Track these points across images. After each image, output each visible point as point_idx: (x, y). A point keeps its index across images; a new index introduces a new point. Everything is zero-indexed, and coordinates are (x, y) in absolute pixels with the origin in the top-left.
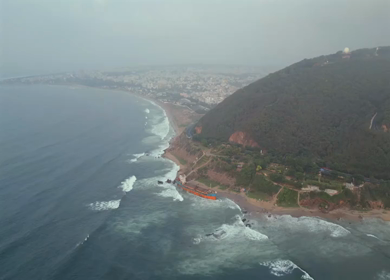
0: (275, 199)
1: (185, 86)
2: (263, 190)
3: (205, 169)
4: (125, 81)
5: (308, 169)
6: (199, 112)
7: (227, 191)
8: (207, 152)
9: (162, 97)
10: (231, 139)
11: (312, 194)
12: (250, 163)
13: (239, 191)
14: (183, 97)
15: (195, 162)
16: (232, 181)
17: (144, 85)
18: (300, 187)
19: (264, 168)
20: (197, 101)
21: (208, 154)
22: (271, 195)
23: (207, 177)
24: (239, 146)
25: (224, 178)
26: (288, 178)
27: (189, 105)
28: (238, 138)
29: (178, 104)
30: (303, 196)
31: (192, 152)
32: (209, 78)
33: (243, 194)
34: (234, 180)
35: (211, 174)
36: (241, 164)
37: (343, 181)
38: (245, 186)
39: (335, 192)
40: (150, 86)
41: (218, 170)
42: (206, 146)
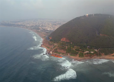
0: (78, 56)
1: (39, 25)
2: (74, 53)
3: (56, 49)
4: (19, 24)
5: (84, 47)
6: (47, 33)
7: (64, 55)
8: (55, 44)
9: (33, 29)
10: (61, 40)
11: (87, 53)
12: (69, 46)
13: (68, 54)
14: (40, 29)
15: (52, 47)
16: (65, 52)
17: (26, 25)
18: (84, 52)
19: (73, 47)
20: (45, 29)
21: (56, 45)
22: (77, 55)
23: (57, 52)
24: (64, 42)
25: (62, 51)
26: (80, 50)
27: (43, 31)
28: (63, 40)
29: (39, 31)
30: (85, 54)
31: (51, 45)
32: (46, 23)
33: (69, 55)
34: (66, 51)
35: (58, 50)
36: (67, 47)
37: (94, 49)
38: (69, 53)
39: (93, 52)
40: (28, 25)
41: (60, 49)
42: (55, 42)
